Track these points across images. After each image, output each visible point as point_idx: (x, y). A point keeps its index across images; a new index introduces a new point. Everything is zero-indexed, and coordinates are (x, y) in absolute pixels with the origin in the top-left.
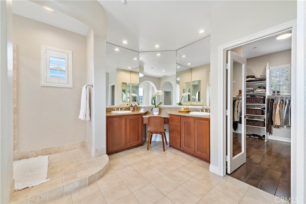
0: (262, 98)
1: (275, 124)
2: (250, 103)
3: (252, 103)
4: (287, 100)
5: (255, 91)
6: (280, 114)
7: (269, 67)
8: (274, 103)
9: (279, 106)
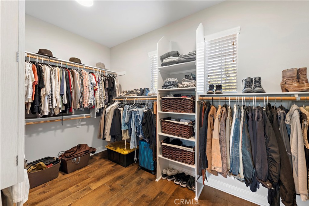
0: (190, 100)
1: (211, 167)
2: (170, 111)
3: (174, 111)
4: (235, 106)
5: (180, 85)
6: (220, 141)
7: (204, 35)
8: (210, 114)
9: (220, 120)
